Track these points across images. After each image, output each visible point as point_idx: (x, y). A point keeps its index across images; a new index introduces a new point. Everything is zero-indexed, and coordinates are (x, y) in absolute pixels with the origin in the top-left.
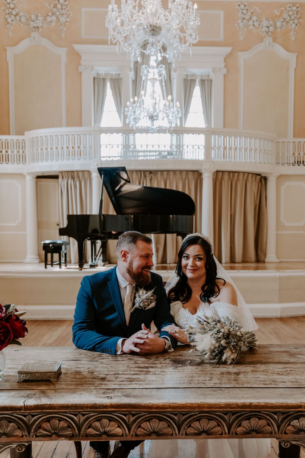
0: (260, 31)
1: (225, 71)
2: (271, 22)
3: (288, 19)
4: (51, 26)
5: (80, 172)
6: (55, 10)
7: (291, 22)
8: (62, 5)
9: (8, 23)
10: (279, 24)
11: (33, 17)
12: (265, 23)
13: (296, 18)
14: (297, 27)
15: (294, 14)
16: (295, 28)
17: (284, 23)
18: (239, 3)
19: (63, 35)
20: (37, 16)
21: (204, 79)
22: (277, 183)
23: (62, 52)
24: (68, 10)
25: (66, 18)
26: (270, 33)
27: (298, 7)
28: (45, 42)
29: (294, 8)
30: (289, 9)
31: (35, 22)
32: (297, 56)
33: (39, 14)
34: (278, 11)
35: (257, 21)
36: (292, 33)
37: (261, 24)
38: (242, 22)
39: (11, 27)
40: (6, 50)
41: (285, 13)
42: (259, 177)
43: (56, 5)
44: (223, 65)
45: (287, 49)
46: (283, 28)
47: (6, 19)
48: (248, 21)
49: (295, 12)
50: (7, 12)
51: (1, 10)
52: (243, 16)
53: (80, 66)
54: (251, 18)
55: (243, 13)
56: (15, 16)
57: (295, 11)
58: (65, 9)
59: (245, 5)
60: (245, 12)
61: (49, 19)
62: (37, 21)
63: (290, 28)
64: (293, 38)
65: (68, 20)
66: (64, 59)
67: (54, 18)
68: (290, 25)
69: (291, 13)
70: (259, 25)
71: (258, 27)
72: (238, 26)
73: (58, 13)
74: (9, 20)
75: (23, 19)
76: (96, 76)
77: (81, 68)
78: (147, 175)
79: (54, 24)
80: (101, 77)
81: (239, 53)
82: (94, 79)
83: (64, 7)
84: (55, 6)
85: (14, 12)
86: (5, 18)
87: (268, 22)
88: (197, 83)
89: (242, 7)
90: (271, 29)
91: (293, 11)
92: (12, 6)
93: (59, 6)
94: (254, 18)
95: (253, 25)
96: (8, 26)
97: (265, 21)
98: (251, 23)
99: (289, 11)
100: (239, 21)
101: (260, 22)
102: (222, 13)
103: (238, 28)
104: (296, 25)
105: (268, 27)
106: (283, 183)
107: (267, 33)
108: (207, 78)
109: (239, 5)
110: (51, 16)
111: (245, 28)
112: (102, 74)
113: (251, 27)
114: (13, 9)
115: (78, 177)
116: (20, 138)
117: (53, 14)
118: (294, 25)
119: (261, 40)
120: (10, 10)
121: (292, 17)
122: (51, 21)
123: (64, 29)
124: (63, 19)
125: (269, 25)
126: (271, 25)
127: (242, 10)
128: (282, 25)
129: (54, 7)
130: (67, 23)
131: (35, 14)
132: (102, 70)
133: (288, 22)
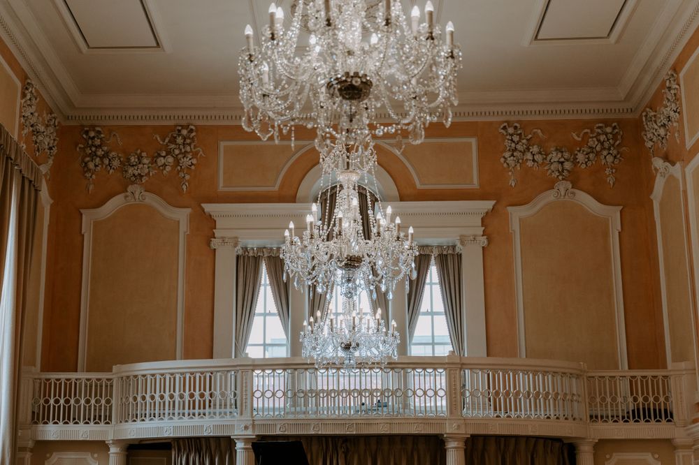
0: (547, 170)
1: (483, 241)
2: (566, 155)
3: (598, 148)
4: (165, 172)
5: (211, 439)
6: (173, 146)
7: (605, 153)
8: (185, 139)
9: (89, 170)
10: (581, 157)
11: (133, 159)
12: (555, 156)
13: (613, 145)
14: (617, 162)
15: (608, 140)
16: (613, 162)
17: (591, 156)
18: (506, 124)
19: (184, 187)
20: (140, 158)
21: (445, 253)
22: (595, 456)
23: (182, 216)
24: (195, 147)
25: (190, 159)
26: (565, 173)
27: (614, 128)
28: (151, 200)
29: (609, 130)
30: (599, 131)
31: (136, 168)
32: (621, 212)
33: (144, 154)
34: (579, 137)
35: (540, 153)
36: (608, 171)
37: (548, 158)
38: (512, 155)
39: (94, 176)
40: (81, 214)
41: (593, 137)
42: (557, 445)
43: (175, 138)
44: (480, 231)
45: (600, 200)
46: (589, 164)
47: (86, 163)
48: (523, 153)
49: (610, 136)
50: (89, 151)
51: (78, 149)
52: (513, 145)
53: (213, 239)
54: (528, 149)
55: (512, 140)
56: (102, 158)
57: (611, 133)
58: (190, 144)
59: (516, 128)
60: (516, 138)
61: (161, 161)
62: (141, 166)
63: (603, 162)
64: (611, 180)
65: (194, 161)
66: (184, 228)
67: (170, 159)
68: (602, 157)
69: (602, 138)
70: (546, 159)
71: (543, 163)
72: (505, 162)
73: (177, 152)
74: (91, 165)
75: (116, 163)
76: (240, 252)
77: (215, 243)
78: (339, 445)
79: (168, 168)
80: (251, 254)
81: (510, 209)
82: (238, 257)
83: (188, 141)
84: (173, 141)
85: (100, 153)
86: (83, 161)
87: (560, 155)
88: (433, 261)
89: (511, 130)
90: (568, 165)
91: (606, 134)
92: (98, 142)
93: (180, 140)
94: (535, 149)
95: (534, 160)
96: (88, 175)
97: (555, 154)
98: (529, 156)
99: (599, 134)
100: (507, 154)
101: (547, 155)
102: (473, 141)
103: (505, 165)
104: (615, 157)
105: (562, 163)
106: (608, 456)
107: (561, 173)
108: (450, 252)
109: (504, 128)
110: (164, 157)
111: (518, 165)
112: (253, 249)
113: (530, 164)
114: (100, 146)
115: (208, 448)
116: (104, 376)
117: (168, 153)
118: (610, 159)
119: (551, 185)
120: (93, 149)
121: (606, 145)
122: (165, 165)
123: (187, 177)
124: (186, 162)
125: (562, 160)
126: (567, 160)
127: (512, 135)
128: (588, 158)
129: (169, 142)
130: (193, 167)
131: (136, 154)
132: (253, 243)
133: (598, 154)
